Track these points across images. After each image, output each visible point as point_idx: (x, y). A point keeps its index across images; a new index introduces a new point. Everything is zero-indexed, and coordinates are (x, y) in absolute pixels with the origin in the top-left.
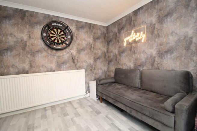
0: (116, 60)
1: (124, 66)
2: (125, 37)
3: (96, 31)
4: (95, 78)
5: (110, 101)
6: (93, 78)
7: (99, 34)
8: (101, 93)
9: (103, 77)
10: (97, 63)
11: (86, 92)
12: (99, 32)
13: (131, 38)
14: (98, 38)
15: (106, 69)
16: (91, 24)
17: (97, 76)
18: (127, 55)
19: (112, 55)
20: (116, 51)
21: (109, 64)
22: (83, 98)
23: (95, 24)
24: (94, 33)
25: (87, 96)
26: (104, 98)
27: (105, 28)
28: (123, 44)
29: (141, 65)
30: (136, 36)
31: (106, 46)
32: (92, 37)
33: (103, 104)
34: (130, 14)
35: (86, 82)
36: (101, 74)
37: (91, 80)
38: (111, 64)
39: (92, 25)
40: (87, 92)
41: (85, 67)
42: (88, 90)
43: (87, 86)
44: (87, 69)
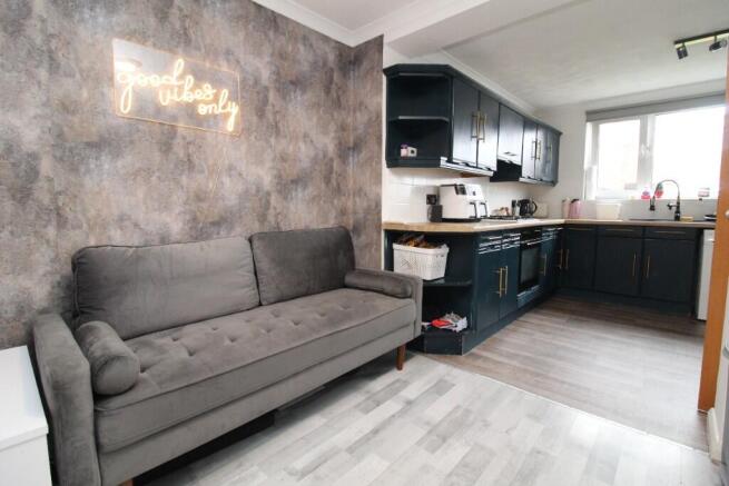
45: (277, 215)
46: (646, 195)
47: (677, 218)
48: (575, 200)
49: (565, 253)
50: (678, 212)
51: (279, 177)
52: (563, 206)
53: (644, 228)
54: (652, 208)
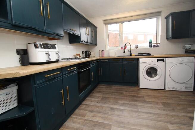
46: (122, 48)
47: (131, 55)
48: (103, 50)
49: (100, 69)
50: (131, 53)
52: (99, 52)
53: (123, 59)
54: (124, 52)
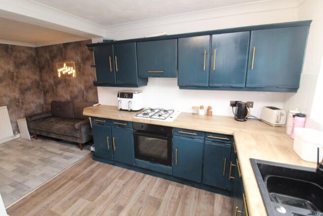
0: (53, 91)
1: (62, 98)
2: (59, 68)
3: (18, 55)
4: (26, 114)
5: (44, 134)
6: (22, 115)
7: (25, 58)
8: (34, 129)
9: (39, 111)
10: (26, 96)
11: (14, 133)
12: (24, 56)
13: (64, 70)
14: (23, 63)
15: (42, 102)
16: (7, 45)
17: (29, 112)
18: (63, 87)
19: (47, 85)
20: (52, 81)
21: (45, 95)
22: (11, 140)
23: (14, 46)
24: (16, 57)
25: (16, 138)
26: (38, 133)
27: (34, 50)
28: (58, 75)
29: (76, 97)
30: (68, 70)
31: (38, 73)
32: (11, 62)
33: (39, 140)
34: (60, 44)
35: (11, 122)
36: (34, 109)
37: (20, 118)
38: (49, 95)
39: (10, 47)
40: (16, 133)
41: (7, 103)
42: (17, 130)
43: (15, 125)
44: (10, 105)
45: (86, 97)
51: (85, 86)
